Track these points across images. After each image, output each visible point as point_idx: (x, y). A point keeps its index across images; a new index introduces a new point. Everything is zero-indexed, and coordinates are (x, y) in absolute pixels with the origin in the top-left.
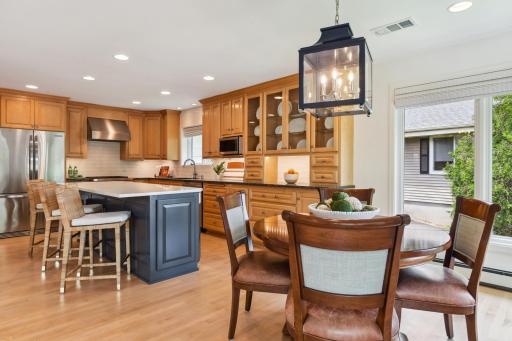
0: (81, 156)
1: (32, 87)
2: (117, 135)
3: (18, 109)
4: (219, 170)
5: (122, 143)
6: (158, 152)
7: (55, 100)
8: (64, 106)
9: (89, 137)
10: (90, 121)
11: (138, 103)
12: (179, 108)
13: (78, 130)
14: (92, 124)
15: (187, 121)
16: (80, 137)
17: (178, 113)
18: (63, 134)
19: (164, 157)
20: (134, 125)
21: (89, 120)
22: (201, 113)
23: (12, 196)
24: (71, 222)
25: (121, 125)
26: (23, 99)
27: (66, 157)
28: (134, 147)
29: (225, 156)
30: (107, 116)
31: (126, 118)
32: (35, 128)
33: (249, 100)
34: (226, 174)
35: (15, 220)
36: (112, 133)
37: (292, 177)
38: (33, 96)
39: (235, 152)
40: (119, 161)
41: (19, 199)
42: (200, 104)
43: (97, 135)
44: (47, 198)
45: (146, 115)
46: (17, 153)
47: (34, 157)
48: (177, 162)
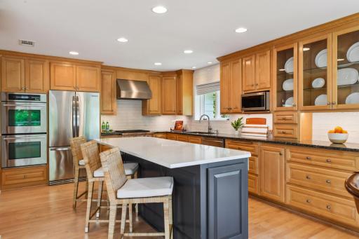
0: (111, 113)
1: (74, 54)
2: (139, 94)
3: (64, 73)
4: (237, 125)
5: (144, 102)
6: (174, 108)
7: (92, 64)
8: (99, 69)
9: (118, 96)
10: (119, 82)
11: (160, 64)
12: (194, 68)
13: (110, 90)
14: (120, 85)
15: (201, 79)
16: (111, 96)
17: (192, 72)
18: (98, 94)
19: (180, 113)
20: (154, 85)
21: (117, 82)
22: (217, 71)
23: (60, 149)
24: (116, 192)
25: (143, 85)
26: (67, 65)
27: (101, 114)
28: (154, 104)
29: (247, 112)
30: (130, 77)
31: (147, 78)
32: (76, 89)
33: (278, 53)
34: (244, 130)
35: (62, 168)
36: (135, 92)
37: (339, 137)
38: (75, 62)
39: (261, 108)
40: (141, 117)
41: (65, 152)
42: (218, 62)
43: (123, 94)
44: (89, 158)
45: (164, 75)
46: (63, 111)
47: (76, 115)
48: (191, 117)
